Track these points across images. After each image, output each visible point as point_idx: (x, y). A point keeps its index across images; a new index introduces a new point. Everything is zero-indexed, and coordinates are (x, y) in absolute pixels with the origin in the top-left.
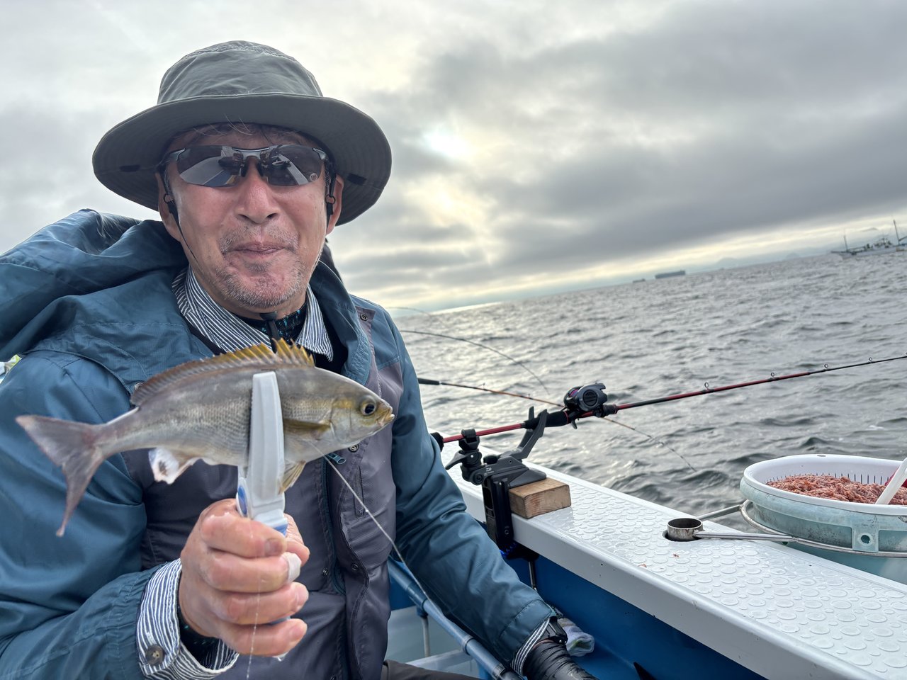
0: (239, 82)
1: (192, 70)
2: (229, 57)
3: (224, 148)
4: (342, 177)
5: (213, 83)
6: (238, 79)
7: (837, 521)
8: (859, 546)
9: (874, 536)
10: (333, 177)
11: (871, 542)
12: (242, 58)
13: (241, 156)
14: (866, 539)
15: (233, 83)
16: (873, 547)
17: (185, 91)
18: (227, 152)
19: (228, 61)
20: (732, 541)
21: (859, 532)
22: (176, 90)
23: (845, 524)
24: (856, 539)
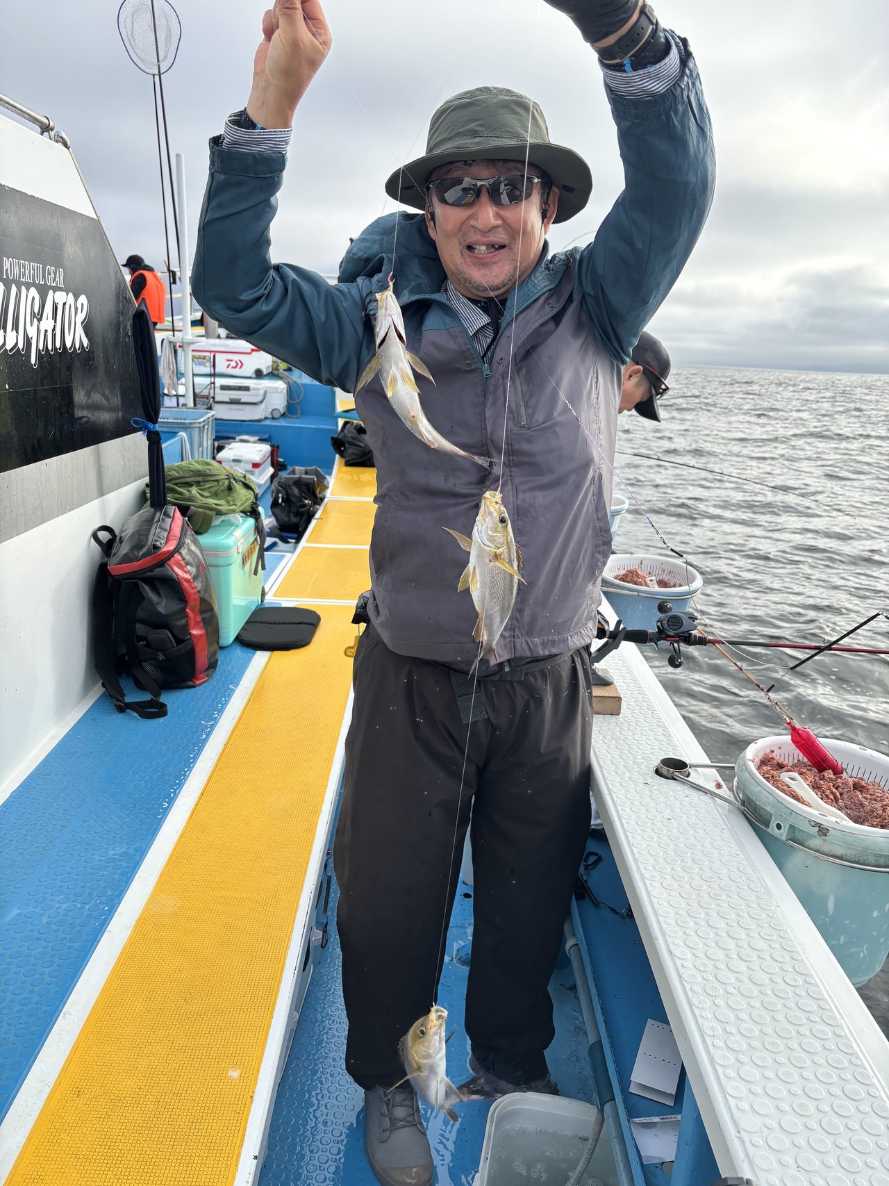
0: (480, 125)
1: (451, 115)
2: (475, 104)
3: (466, 179)
4: (557, 186)
5: (463, 126)
6: (480, 122)
7: (765, 805)
8: (773, 830)
9: (785, 827)
10: (550, 188)
11: (782, 830)
12: (484, 105)
13: (476, 185)
14: (779, 827)
15: (476, 126)
16: (782, 834)
17: (445, 132)
18: (467, 182)
19: (474, 108)
20: (697, 791)
21: (776, 819)
22: (439, 130)
23: (769, 809)
24: (773, 824)
